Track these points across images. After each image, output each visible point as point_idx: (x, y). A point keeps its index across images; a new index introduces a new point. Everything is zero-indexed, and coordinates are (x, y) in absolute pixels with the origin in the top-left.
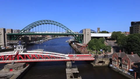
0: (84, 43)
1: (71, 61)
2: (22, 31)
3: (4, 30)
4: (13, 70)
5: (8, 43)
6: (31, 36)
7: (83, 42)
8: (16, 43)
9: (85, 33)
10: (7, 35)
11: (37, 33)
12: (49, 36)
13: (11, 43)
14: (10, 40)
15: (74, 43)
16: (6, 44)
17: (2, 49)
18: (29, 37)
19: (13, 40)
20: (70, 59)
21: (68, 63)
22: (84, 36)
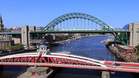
0: (131, 45)
1: (109, 70)
2: (46, 29)
3: (28, 27)
4: (36, 75)
5: (31, 43)
6: (55, 34)
7: (129, 44)
8: (39, 42)
9: (133, 29)
10: (30, 33)
11: (63, 30)
12: (77, 34)
13: (34, 42)
14: (33, 39)
15: (113, 45)
16: (29, 43)
17: (25, 49)
18: (52, 36)
19: (36, 39)
20: (107, 68)
21: (103, 73)
22: (131, 34)
